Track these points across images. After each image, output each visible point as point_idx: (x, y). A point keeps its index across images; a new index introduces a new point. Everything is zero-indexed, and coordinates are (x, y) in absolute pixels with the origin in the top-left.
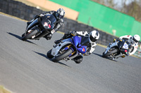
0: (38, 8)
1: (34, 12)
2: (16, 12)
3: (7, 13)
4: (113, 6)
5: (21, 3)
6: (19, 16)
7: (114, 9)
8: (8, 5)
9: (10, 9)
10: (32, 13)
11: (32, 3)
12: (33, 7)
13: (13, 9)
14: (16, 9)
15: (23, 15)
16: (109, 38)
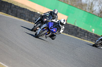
0: (38, 13)
1: (36, 16)
2: (23, 16)
3: (16, 16)
4: (93, 12)
5: (26, 9)
6: (25, 19)
7: (93, 14)
8: (17, 11)
9: (18, 14)
10: (34, 16)
11: (34, 10)
12: (35, 12)
13: (21, 14)
14: (23, 13)
15: (27, 18)
16: (89, 35)
